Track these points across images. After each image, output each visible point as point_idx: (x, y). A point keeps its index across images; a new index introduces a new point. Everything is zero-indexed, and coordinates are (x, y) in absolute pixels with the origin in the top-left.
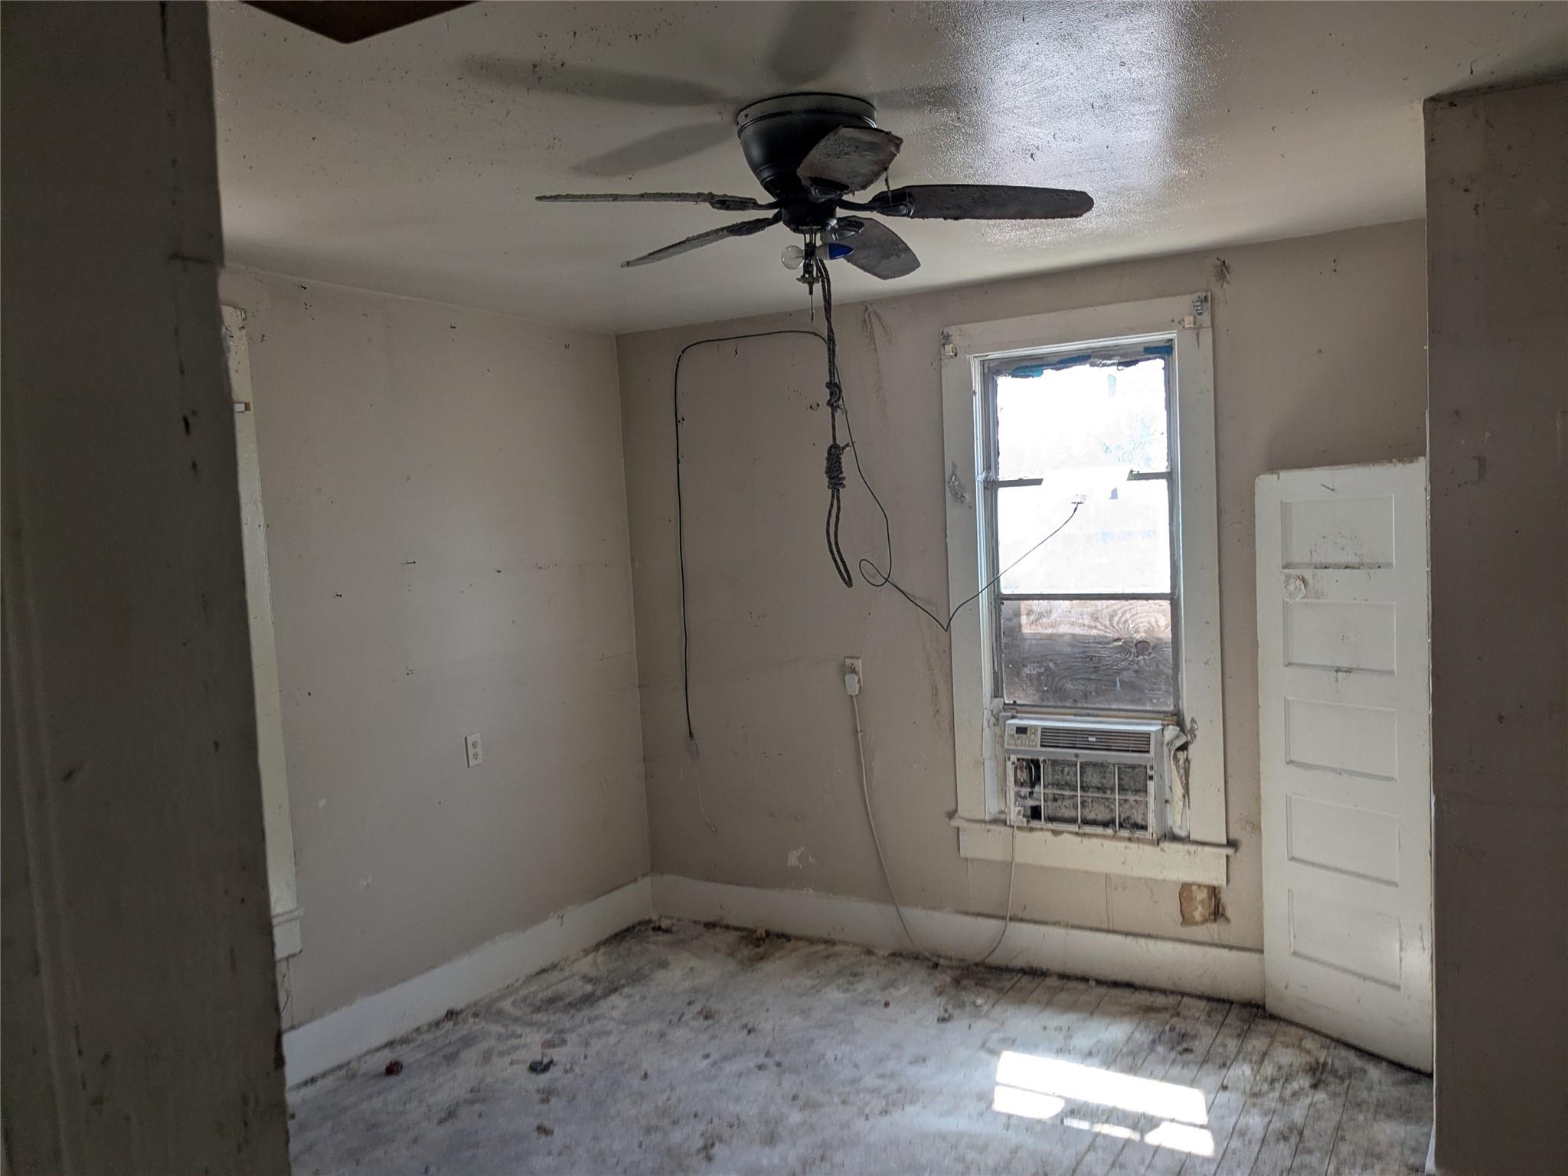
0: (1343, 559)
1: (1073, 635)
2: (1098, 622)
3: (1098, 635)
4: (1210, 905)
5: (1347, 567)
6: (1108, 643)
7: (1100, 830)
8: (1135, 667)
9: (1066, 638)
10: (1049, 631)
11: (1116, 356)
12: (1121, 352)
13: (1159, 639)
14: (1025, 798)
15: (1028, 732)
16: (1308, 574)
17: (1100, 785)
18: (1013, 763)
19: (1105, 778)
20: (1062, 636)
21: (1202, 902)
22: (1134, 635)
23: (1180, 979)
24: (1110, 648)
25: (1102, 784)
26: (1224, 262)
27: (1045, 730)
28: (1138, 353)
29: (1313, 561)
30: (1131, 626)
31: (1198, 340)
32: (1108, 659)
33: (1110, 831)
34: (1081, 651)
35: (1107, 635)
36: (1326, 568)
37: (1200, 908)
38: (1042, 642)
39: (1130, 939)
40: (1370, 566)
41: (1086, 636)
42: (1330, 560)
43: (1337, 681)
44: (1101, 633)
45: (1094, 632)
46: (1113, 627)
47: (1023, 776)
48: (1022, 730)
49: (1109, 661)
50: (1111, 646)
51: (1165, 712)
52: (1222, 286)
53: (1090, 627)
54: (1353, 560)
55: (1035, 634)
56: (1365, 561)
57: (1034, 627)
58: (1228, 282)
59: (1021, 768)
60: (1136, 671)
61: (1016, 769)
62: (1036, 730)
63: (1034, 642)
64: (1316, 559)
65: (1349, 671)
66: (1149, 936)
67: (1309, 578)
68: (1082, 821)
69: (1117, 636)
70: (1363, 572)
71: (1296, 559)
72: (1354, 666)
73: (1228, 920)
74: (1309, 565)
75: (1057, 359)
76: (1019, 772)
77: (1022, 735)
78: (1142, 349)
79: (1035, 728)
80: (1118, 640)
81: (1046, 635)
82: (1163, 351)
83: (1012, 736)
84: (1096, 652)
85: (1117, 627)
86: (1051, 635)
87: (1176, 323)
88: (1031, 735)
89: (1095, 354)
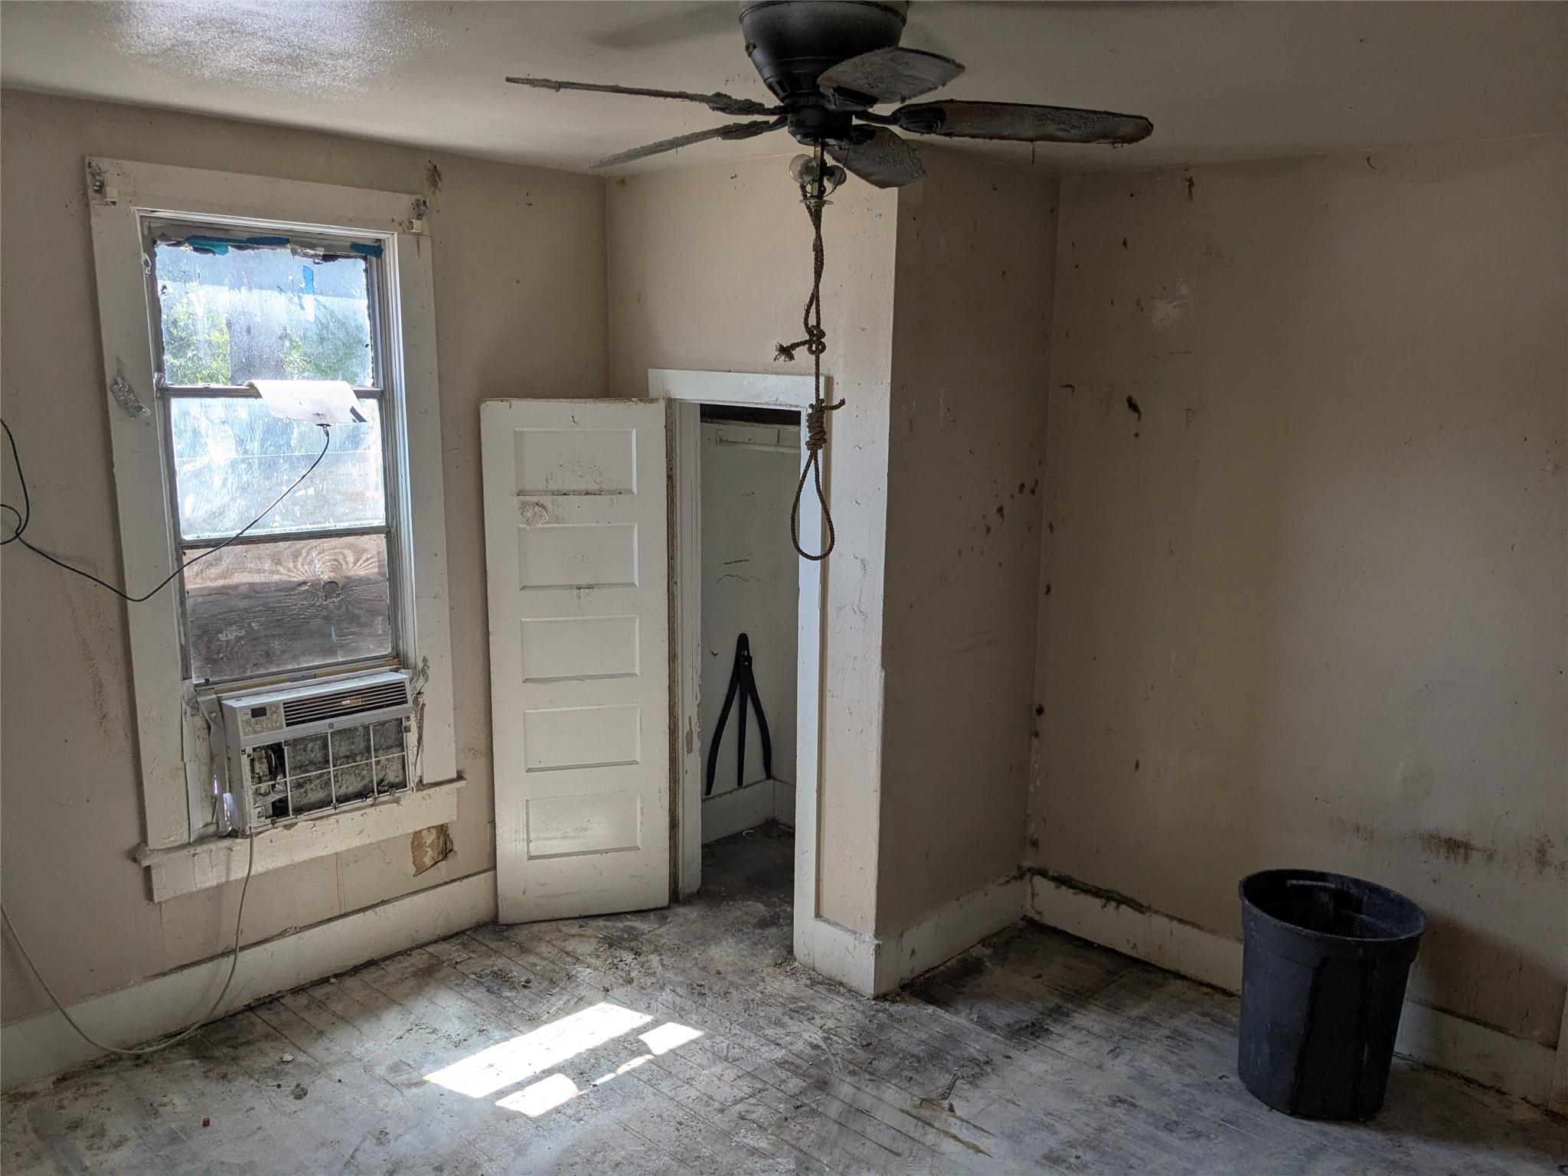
0: (583, 486)
1: (251, 585)
2: (281, 565)
3: (281, 581)
4: (438, 845)
5: (587, 493)
6: (293, 589)
7: (358, 803)
8: (324, 613)
9: (242, 589)
10: (220, 583)
11: (320, 246)
12: (326, 243)
13: (347, 578)
14: (267, 794)
15: (268, 713)
16: (546, 500)
17: (348, 754)
18: (249, 756)
19: (353, 743)
20: (236, 587)
21: (431, 845)
22: (322, 576)
23: (418, 931)
24: (296, 595)
25: (351, 751)
26: (435, 167)
27: (289, 706)
28: (342, 248)
29: (549, 488)
30: (318, 566)
31: (418, 247)
32: (293, 607)
33: (369, 801)
34: (261, 603)
35: (292, 579)
36: (565, 494)
37: (430, 852)
38: (211, 598)
39: (369, 913)
40: (611, 492)
41: (266, 583)
42: (567, 487)
43: (579, 597)
44: (284, 578)
45: (276, 577)
46: (298, 570)
47: (262, 768)
48: (258, 712)
49: (294, 610)
50: (297, 592)
51: (383, 657)
52: (434, 192)
53: (272, 572)
54: (594, 487)
55: (200, 589)
56: (604, 488)
57: (199, 580)
58: (440, 191)
59: (260, 759)
60: (325, 618)
61: (252, 761)
62: (277, 708)
63: (200, 599)
64: (553, 486)
65: (590, 587)
66: (384, 902)
67: (549, 505)
68: (337, 800)
69: (302, 578)
70: (606, 498)
71: (528, 487)
72: (594, 582)
73: (456, 853)
74: (546, 492)
75: (245, 236)
76: (257, 765)
77: (261, 718)
78: (348, 244)
79: (275, 705)
80: (305, 583)
81: (216, 588)
82: (371, 252)
83: (248, 722)
84: (279, 602)
85: (302, 570)
86: (223, 587)
87: (396, 224)
88: (272, 715)
89: (294, 239)
